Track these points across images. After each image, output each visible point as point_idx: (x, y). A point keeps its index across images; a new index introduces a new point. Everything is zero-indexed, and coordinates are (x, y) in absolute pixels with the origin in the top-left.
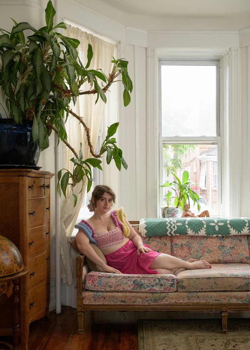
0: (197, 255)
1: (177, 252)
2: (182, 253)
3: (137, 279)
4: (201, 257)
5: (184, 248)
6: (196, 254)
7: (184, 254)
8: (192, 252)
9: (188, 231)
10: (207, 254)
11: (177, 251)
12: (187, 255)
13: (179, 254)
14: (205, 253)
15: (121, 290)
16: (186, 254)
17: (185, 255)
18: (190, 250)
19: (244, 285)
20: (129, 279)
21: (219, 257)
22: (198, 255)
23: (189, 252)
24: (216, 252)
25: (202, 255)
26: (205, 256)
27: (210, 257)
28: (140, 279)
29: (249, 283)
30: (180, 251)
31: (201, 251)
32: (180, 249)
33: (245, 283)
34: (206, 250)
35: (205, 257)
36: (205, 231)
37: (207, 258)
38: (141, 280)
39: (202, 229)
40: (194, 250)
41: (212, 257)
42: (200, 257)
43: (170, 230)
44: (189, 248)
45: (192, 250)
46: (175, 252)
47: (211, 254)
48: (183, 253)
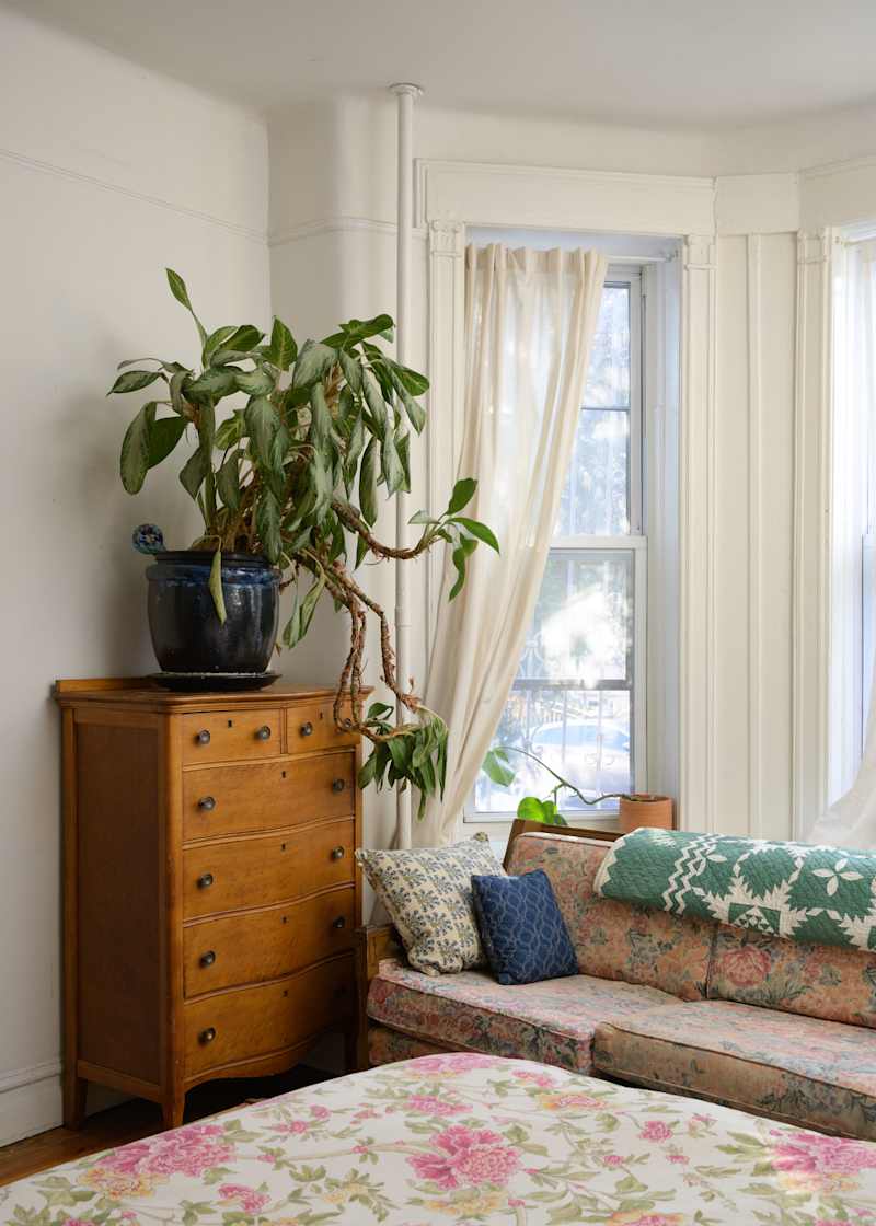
0: (786, 985)
1: (723, 963)
2: (739, 968)
3: (481, 1014)
4: (799, 992)
5: (750, 953)
6: (786, 978)
7: (746, 974)
8: (772, 971)
9: (733, 885)
10: (822, 988)
11: (727, 958)
12: (756, 977)
13: (728, 971)
14: (815, 984)
15: (442, 1037)
16: (752, 975)
17: (748, 976)
18: (769, 963)
19: (784, 1097)
20: (464, 1010)
21: (860, 1006)
22: (789, 986)
23: (762, 968)
24: (852, 985)
25: (803, 987)
26: (813, 995)
27: (828, 999)
28: (490, 1016)
29: (800, 1091)
30: (734, 959)
31: (803, 973)
32: (735, 953)
33: (788, 1090)
34: (821, 974)
35: (811, 997)
36: (788, 894)
37: (820, 1001)
38: (491, 1019)
39: (779, 886)
40: (780, 966)
41: (835, 1002)
42: (796, 993)
43: (681, 871)
44: (766, 953)
45: (776, 964)
46: (721, 960)
47: (835, 990)
48: (742, 970)
